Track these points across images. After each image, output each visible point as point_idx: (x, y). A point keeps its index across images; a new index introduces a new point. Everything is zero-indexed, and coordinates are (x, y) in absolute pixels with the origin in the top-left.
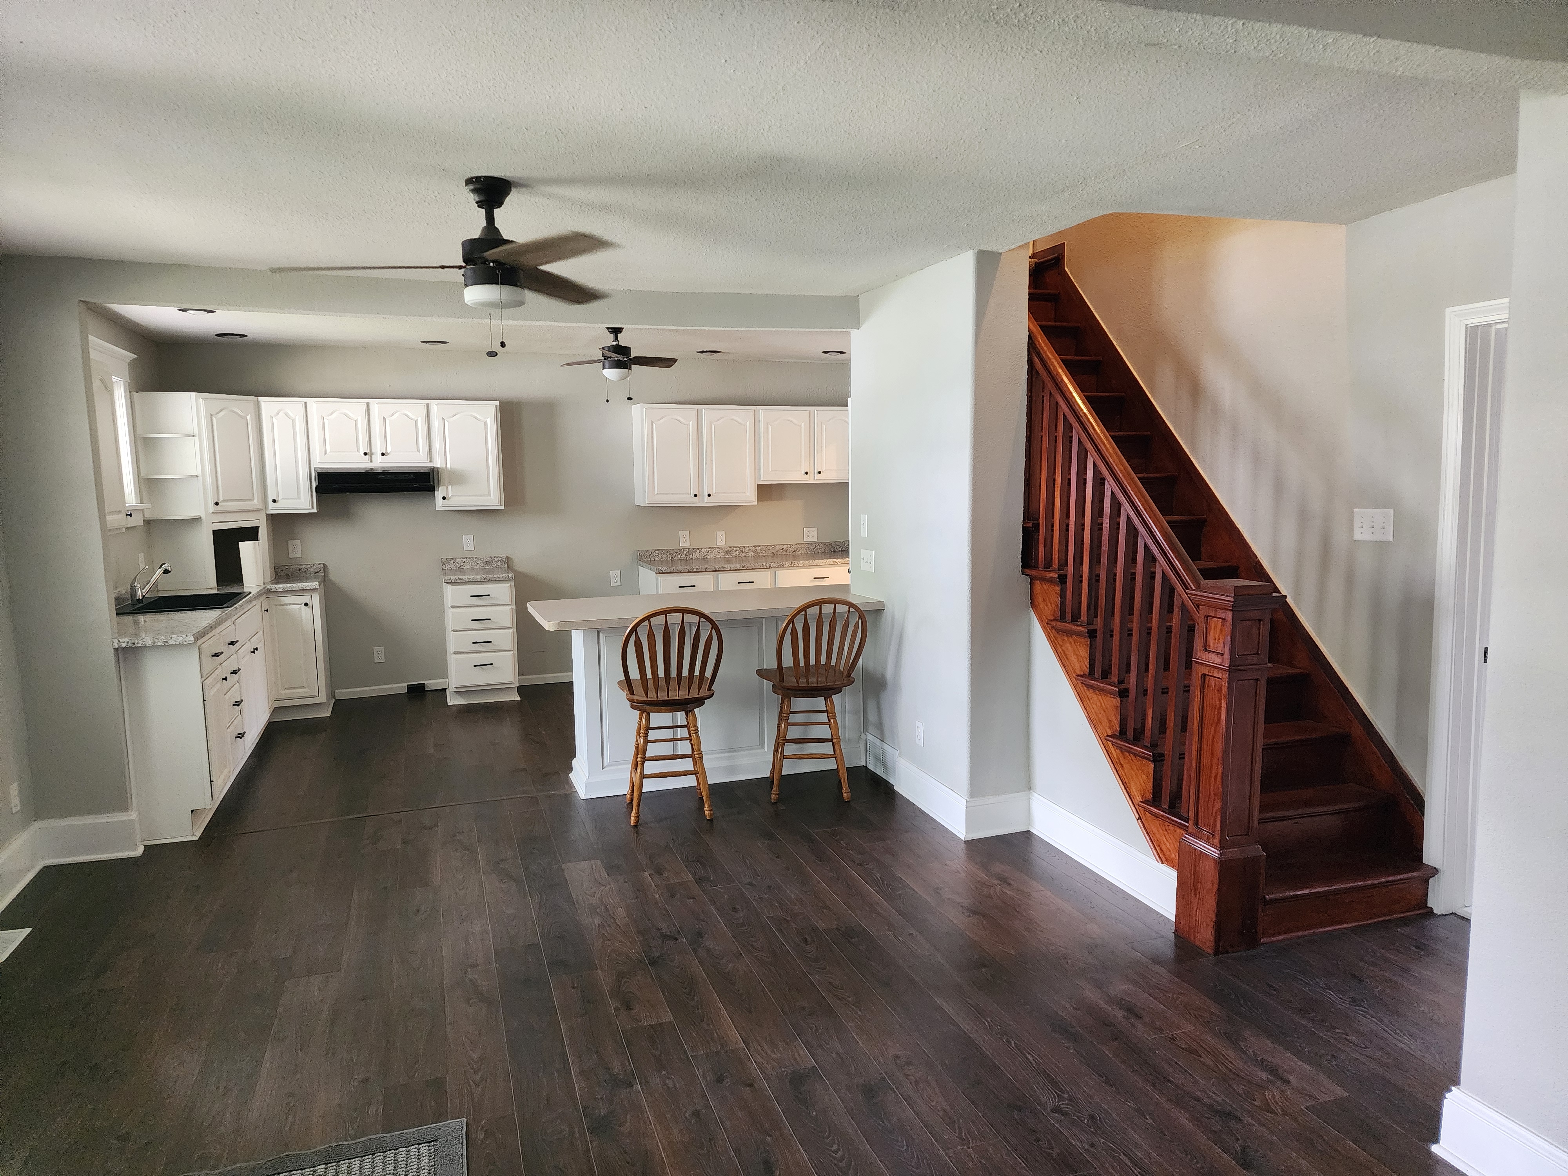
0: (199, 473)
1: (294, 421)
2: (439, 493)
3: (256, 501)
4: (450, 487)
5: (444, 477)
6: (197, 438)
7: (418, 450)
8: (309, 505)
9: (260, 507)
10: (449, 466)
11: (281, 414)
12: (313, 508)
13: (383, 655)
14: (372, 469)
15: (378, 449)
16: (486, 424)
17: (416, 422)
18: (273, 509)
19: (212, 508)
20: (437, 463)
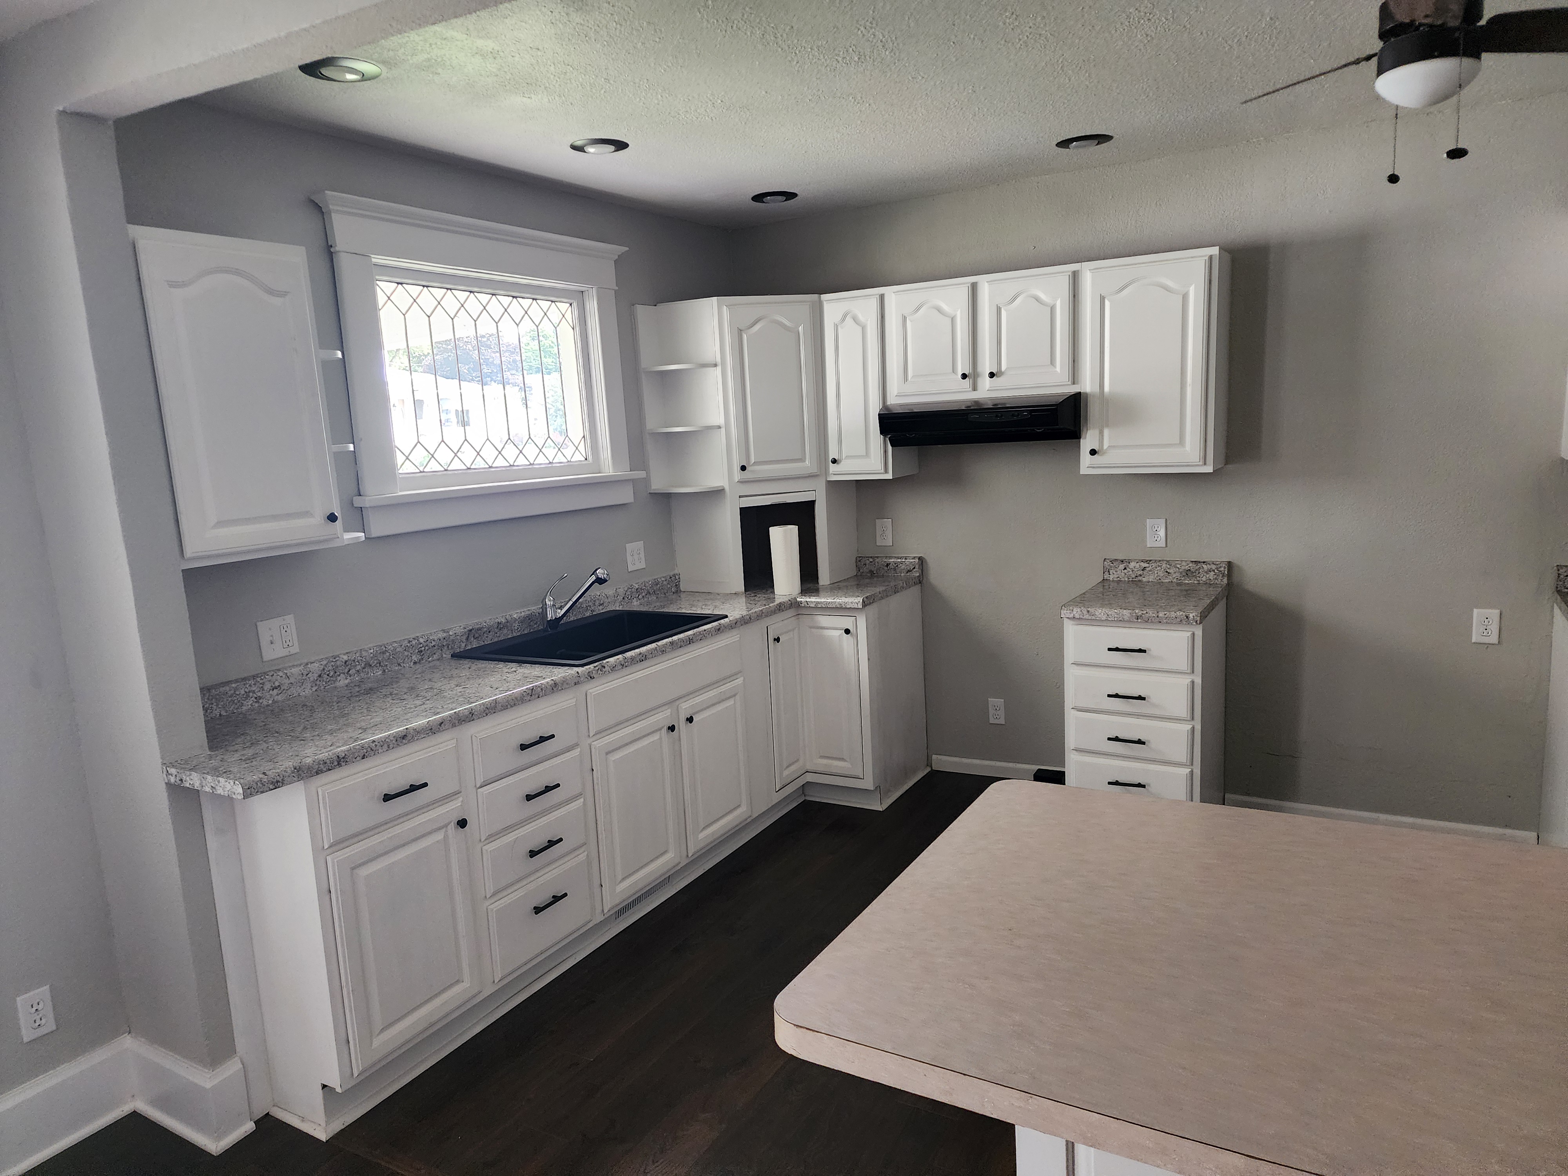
0: (721, 421)
1: (864, 329)
2: (1088, 442)
3: (807, 462)
4: (1106, 432)
5: (1094, 411)
6: (719, 368)
7: (1052, 362)
8: (879, 467)
9: (814, 470)
10: (1107, 389)
11: (849, 319)
12: (886, 471)
13: (1002, 713)
14: (976, 402)
15: (986, 365)
16: (1185, 297)
17: (1053, 309)
18: (836, 473)
19: (737, 475)
20: (1087, 386)
